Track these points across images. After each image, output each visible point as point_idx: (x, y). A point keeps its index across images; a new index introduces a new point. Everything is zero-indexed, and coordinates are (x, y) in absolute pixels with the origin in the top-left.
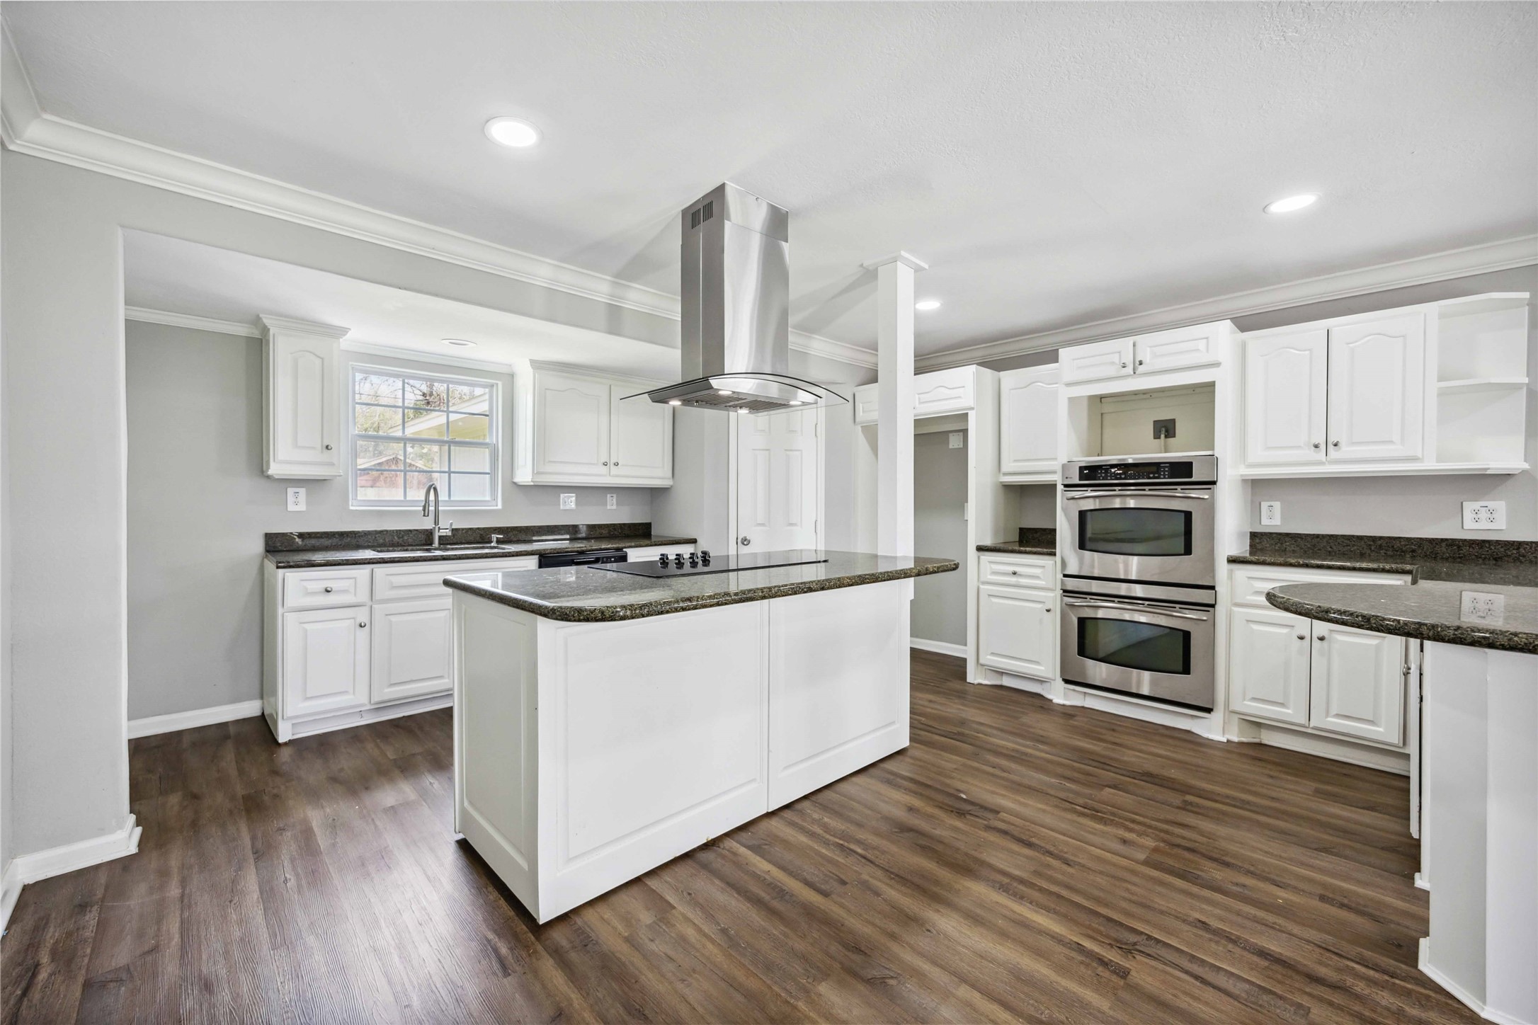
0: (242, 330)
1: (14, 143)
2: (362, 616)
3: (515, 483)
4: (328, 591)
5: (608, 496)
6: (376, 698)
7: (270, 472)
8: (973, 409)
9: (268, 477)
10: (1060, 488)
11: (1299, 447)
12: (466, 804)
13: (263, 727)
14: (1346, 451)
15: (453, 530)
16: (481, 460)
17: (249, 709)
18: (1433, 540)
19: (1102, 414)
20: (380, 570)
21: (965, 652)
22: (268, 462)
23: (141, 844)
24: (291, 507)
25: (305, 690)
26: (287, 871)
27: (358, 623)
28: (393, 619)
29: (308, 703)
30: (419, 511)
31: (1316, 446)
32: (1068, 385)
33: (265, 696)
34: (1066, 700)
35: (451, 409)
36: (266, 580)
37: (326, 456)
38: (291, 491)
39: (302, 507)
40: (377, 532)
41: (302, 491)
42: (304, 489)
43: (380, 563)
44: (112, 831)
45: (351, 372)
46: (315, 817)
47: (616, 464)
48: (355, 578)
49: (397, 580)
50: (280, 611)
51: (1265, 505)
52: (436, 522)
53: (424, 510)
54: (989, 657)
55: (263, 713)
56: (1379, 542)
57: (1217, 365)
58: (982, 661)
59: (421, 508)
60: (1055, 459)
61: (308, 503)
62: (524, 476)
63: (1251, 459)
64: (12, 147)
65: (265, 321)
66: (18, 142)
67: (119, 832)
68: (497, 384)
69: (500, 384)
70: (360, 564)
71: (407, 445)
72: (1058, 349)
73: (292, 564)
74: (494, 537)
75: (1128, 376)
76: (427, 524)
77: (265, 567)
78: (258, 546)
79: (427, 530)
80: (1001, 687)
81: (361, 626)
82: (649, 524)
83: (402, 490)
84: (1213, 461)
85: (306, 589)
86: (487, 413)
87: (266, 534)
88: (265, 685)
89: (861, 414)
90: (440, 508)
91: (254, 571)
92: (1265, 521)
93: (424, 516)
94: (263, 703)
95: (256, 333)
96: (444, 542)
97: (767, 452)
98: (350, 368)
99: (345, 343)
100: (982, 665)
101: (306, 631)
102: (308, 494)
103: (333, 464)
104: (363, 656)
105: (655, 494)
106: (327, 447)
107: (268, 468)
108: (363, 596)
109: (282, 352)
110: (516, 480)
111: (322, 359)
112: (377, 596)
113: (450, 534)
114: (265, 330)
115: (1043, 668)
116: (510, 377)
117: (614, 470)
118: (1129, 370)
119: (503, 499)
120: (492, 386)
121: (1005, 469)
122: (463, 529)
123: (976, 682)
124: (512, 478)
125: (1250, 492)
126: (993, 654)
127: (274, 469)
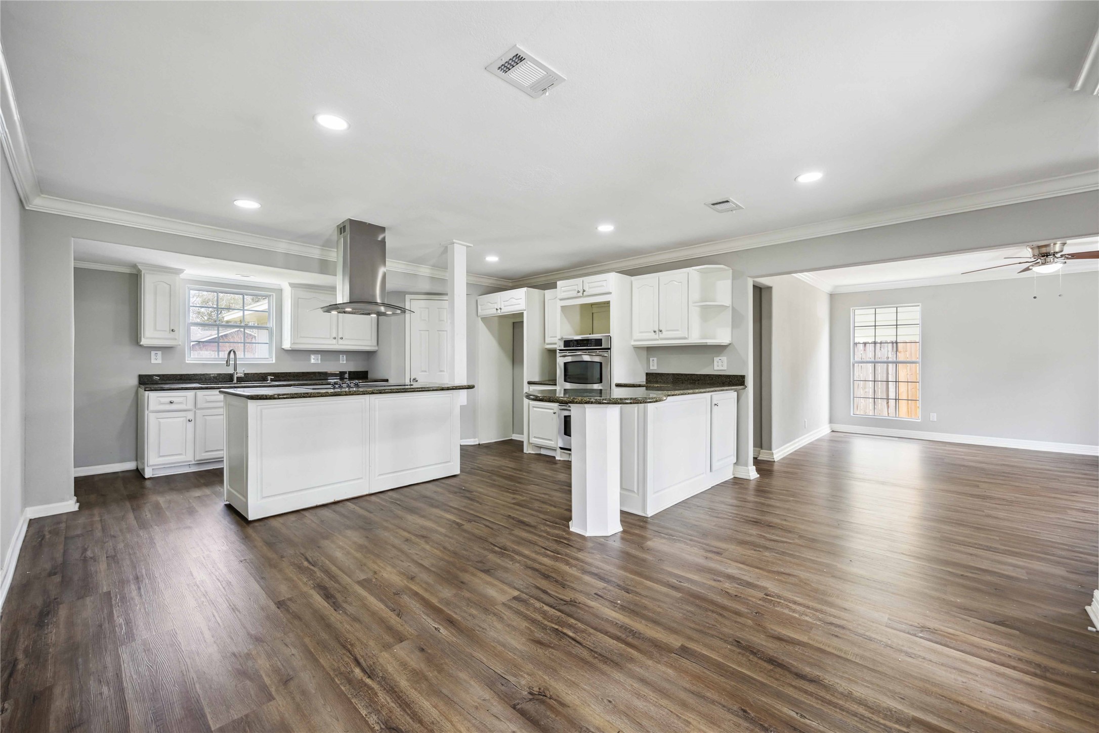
0: (127, 270)
1: (28, 206)
2: (190, 416)
3: (283, 349)
4: (171, 403)
5: (341, 356)
6: (198, 458)
7: (141, 343)
8: (525, 310)
9: (141, 346)
10: (558, 351)
11: (650, 332)
12: (228, 487)
13: (138, 474)
14: (665, 334)
15: (245, 374)
16: (263, 336)
17: (130, 466)
18: (705, 375)
19: (593, 313)
20: (199, 393)
21: (523, 438)
22: (141, 337)
23: (79, 508)
24: (153, 361)
25: (159, 452)
26: (147, 514)
27: (188, 419)
28: (207, 418)
29: (161, 459)
30: (225, 364)
31: (655, 332)
32: (561, 300)
33: (138, 459)
34: (561, 457)
35: (245, 308)
36: (139, 398)
37: (172, 335)
38: (153, 353)
39: (159, 361)
40: (201, 375)
41: (160, 353)
42: (160, 352)
43: (200, 389)
44: (67, 500)
45: (187, 291)
46: (161, 500)
47: (342, 338)
48: (186, 397)
49: (209, 398)
50: (146, 412)
51: (651, 359)
52: (235, 369)
53: (227, 363)
54: (533, 439)
55: (137, 468)
56: (688, 377)
57: (610, 293)
58: (530, 442)
59: (225, 362)
60: (556, 337)
61: (163, 359)
62: (287, 345)
63: (635, 337)
64: (27, 208)
65: (139, 267)
66: (30, 206)
67: (70, 501)
68: (273, 295)
69: (274, 294)
70: (189, 389)
71: (220, 329)
72: (556, 282)
73: (153, 389)
74: (269, 378)
75: (580, 297)
76: (230, 370)
77: (139, 392)
78: (135, 381)
79: (230, 374)
80: (540, 454)
81: (189, 421)
82: (367, 372)
83: (243, 353)
84: (610, 338)
85: (160, 401)
86: (267, 311)
87: (139, 375)
88: (138, 453)
89: (480, 311)
90: (237, 362)
91: (133, 394)
92: (651, 368)
93: (227, 366)
94: (137, 463)
95: (134, 272)
96: (240, 380)
97: (427, 332)
98: (187, 288)
99: (182, 276)
100: (531, 444)
101: (160, 422)
102: (162, 354)
103: (176, 339)
104: (190, 436)
105: (369, 355)
106: (172, 330)
107: (141, 341)
108: (190, 406)
109: (149, 283)
110: (283, 347)
111: (170, 285)
112: (199, 406)
113: (243, 376)
114: (139, 271)
115: (553, 443)
116: (280, 291)
117: (341, 342)
118: (580, 294)
119: (276, 358)
120: (270, 296)
121: (547, 341)
122: (251, 374)
123: (527, 452)
124: (281, 346)
125: (646, 354)
126: (535, 437)
127: (144, 342)
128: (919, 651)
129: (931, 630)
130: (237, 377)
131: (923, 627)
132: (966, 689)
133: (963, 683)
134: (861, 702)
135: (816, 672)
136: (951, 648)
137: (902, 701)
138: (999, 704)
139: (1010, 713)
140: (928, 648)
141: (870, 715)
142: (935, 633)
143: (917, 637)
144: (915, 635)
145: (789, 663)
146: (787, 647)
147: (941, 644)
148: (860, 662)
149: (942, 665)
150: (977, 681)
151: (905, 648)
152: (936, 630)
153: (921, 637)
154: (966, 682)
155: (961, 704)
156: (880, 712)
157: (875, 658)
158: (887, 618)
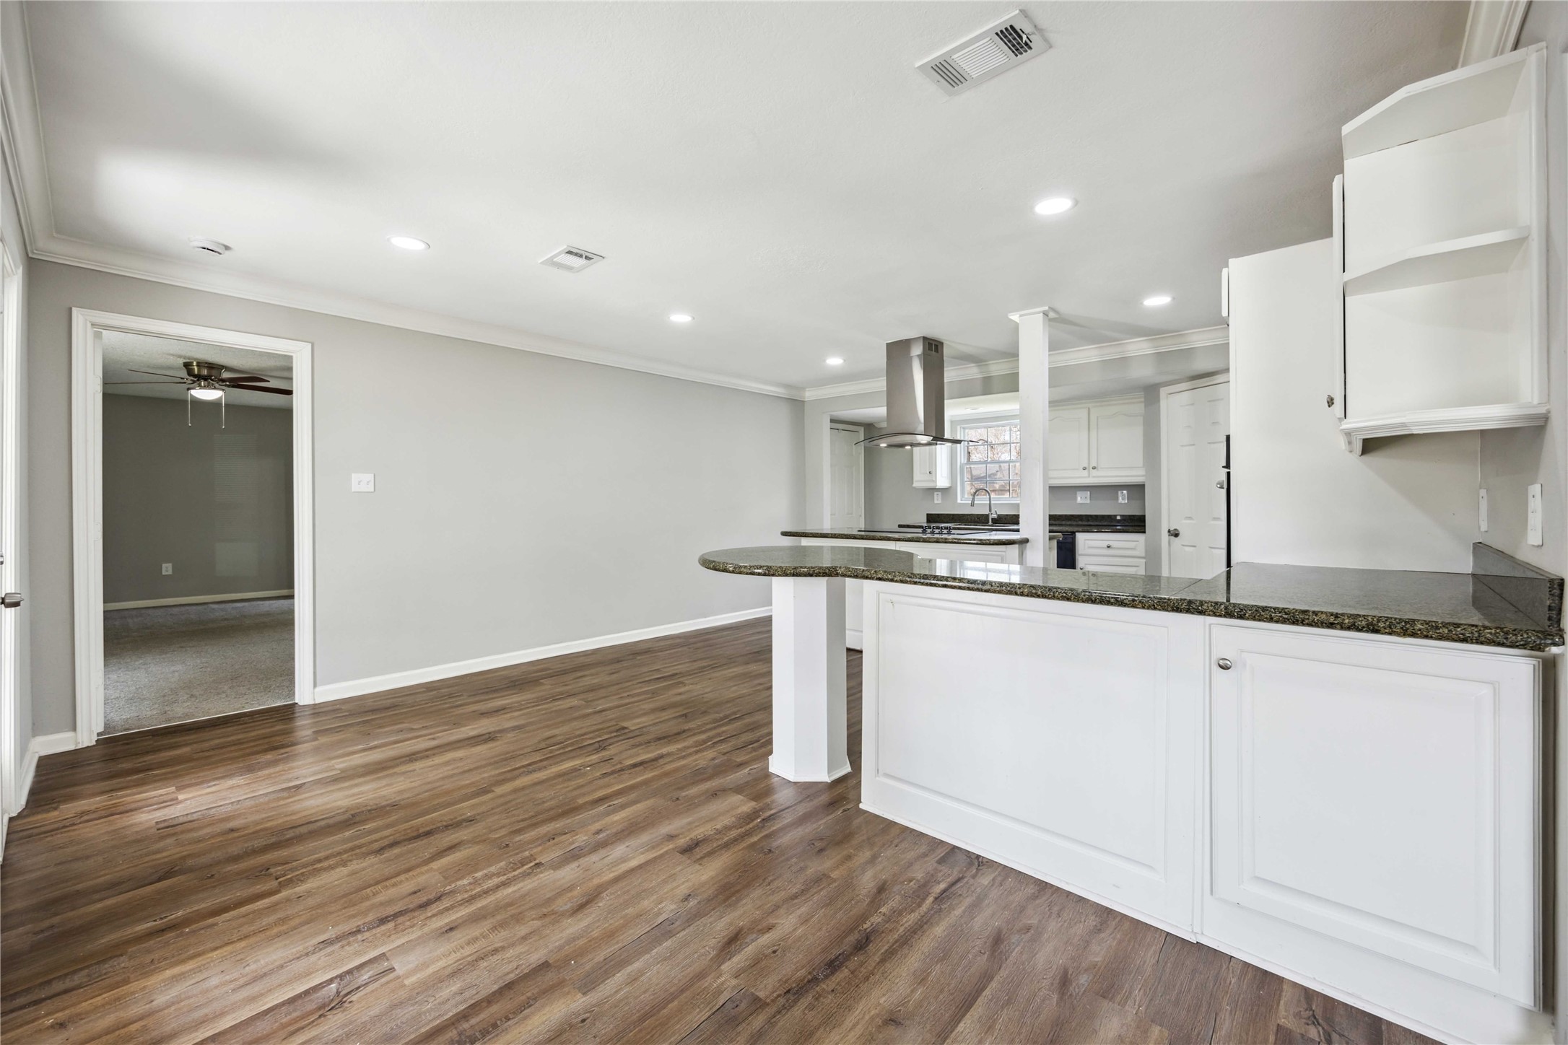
5: (1120, 491)
24: (936, 502)
39: (940, 502)
42: (940, 493)
47: (1094, 468)
52: (990, 510)
61: (942, 499)
96: (995, 521)
97: (1193, 447)
102: (942, 495)
117: (1094, 473)
128: (319, 959)
129: (327, 1009)
130: (992, 519)
131: (341, 1003)
132: (242, 959)
133: (247, 963)
134: (332, 868)
135: (387, 855)
136: (283, 1004)
137: (298, 896)
138: (199, 974)
139: (183, 973)
140: (312, 973)
141: (315, 867)
142: (320, 1008)
143: (336, 977)
144: (341, 977)
145: (417, 842)
146: (435, 849)
147: (299, 997)
148: (365, 891)
149: (282, 967)
150: (230, 982)
151: (337, 947)
152: (320, 1016)
153: (331, 981)
154: (244, 967)
155: (241, 939)
156: (310, 874)
157: (356, 907)
158: (396, 968)
